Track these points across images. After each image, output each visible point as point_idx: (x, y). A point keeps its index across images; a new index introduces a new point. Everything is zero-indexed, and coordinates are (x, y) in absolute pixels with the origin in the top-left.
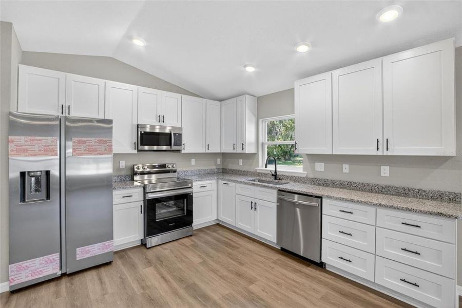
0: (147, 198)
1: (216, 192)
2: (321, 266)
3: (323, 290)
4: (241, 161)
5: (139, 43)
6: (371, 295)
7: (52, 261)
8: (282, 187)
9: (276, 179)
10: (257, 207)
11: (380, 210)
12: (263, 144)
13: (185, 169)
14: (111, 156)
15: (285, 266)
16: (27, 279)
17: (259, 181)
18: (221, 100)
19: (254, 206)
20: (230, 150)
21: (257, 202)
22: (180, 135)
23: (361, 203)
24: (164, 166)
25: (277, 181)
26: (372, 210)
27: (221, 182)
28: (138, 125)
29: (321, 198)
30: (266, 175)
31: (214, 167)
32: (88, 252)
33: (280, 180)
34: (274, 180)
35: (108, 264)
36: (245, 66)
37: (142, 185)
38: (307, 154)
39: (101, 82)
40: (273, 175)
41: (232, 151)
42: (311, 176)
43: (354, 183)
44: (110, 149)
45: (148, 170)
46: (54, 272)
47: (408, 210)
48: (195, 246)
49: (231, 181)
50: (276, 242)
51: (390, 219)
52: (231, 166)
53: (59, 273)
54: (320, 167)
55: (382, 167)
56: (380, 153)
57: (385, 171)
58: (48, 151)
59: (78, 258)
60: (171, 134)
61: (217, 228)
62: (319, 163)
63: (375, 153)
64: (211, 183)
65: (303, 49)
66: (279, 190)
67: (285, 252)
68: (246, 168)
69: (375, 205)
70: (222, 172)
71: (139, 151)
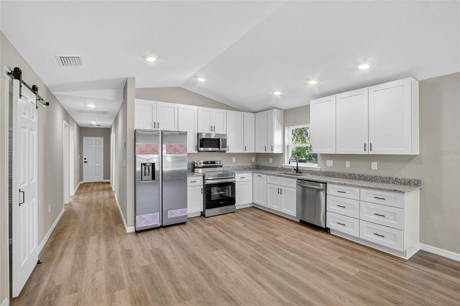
0: (206, 183)
1: (251, 183)
2: (327, 230)
3: (324, 242)
4: (271, 159)
5: (201, 80)
6: (358, 246)
7: (156, 217)
8: (300, 177)
9: (297, 172)
10: (283, 192)
11: (362, 190)
12: (288, 146)
13: (228, 165)
14: (186, 155)
15: (302, 230)
16: (144, 225)
17: (285, 174)
18: (255, 112)
19: (280, 192)
20: (263, 151)
21: (282, 188)
22: (226, 140)
23: (350, 185)
24: (214, 162)
25: (298, 174)
26: (357, 190)
27: (255, 175)
28: (198, 134)
29: (326, 183)
30: (290, 170)
31: (249, 164)
32: (174, 214)
33: (300, 173)
34: (296, 174)
35: (184, 223)
36: (273, 92)
37: (202, 175)
38: (321, 154)
39: (176, 105)
40: (295, 170)
41: (264, 152)
42: (324, 170)
43: (354, 175)
44: (186, 150)
45: (202, 165)
46: (157, 223)
47: (378, 189)
48: (238, 218)
49: (264, 174)
50: (295, 216)
51: (368, 195)
52: (263, 164)
53: (159, 225)
54: (330, 163)
55: (372, 163)
56: (366, 153)
57: (375, 165)
58: (154, 151)
59: (169, 216)
60: (219, 139)
61: (253, 209)
62: (329, 161)
63: (363, 153)
64: (248, 176)
65: (313, 82)
66: (298, 179)
67: (302, 223)
68: (275, 165)
69: (359, 186)
70: (256, 168)
71: (198, 151)
